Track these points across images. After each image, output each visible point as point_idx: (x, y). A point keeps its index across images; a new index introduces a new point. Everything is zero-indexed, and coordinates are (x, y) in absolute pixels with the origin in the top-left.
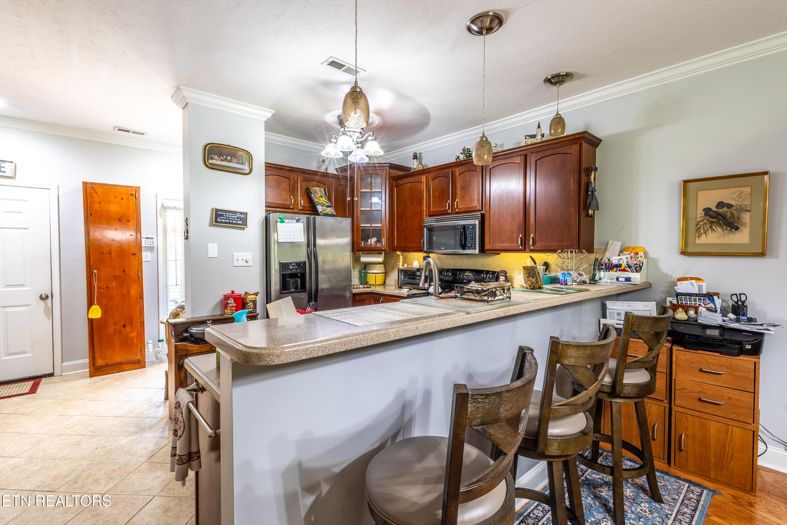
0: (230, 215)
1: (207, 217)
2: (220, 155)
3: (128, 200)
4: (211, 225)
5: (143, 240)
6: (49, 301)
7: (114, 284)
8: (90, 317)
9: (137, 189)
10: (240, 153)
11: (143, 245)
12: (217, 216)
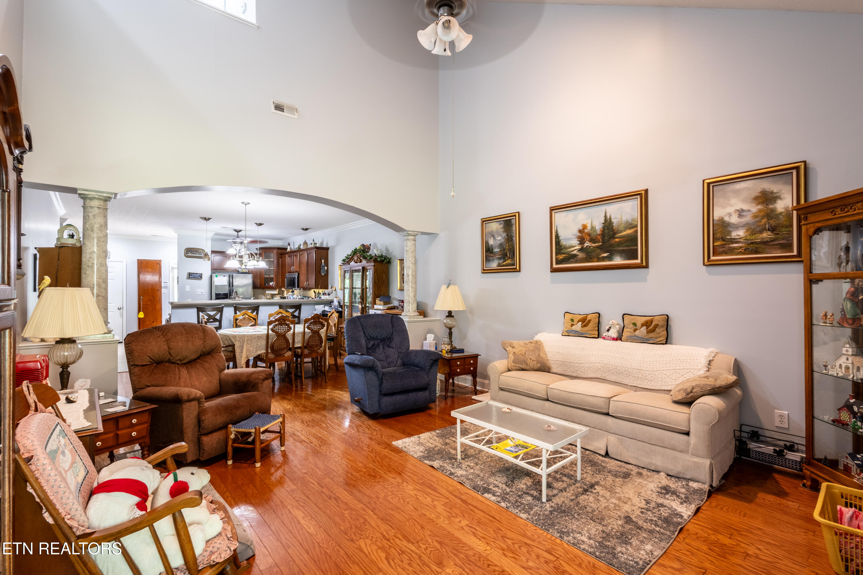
0: (195, 275)
1: (186, 275)
2: (191, 252)
3: (156, 266)
4: (187, 279)
5: (162, 284)
6: (121, 310)
7: (149, 303)
8: (139, 317)
9: (160, 261)
10: (200, 250)
11: (162, 285)
12: (190, 275)
